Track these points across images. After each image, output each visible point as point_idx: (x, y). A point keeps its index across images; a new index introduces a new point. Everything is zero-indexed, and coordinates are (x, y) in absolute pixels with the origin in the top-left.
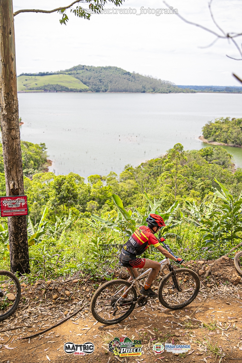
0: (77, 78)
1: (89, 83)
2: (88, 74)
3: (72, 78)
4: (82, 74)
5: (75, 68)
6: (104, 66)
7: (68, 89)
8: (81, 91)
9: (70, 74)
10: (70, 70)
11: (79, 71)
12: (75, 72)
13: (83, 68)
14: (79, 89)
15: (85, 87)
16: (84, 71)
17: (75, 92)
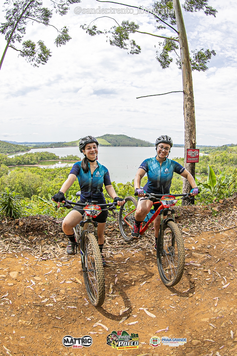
0: (106, 140)
1: (111, 142)
2: (111, 138)
3: (103, 140)
4: (108, 138)
5: (105, 136)
6: (118, 135)
7: (101, 145)
8: (107, 146)
9: (102, 138)
10: (103, 136)
11: (106, 137)
12: (105, 137)
13: (109, 135)
14: (106, 144)
15: (109, 144)
16: (109, 136)
17: (104, 146)
